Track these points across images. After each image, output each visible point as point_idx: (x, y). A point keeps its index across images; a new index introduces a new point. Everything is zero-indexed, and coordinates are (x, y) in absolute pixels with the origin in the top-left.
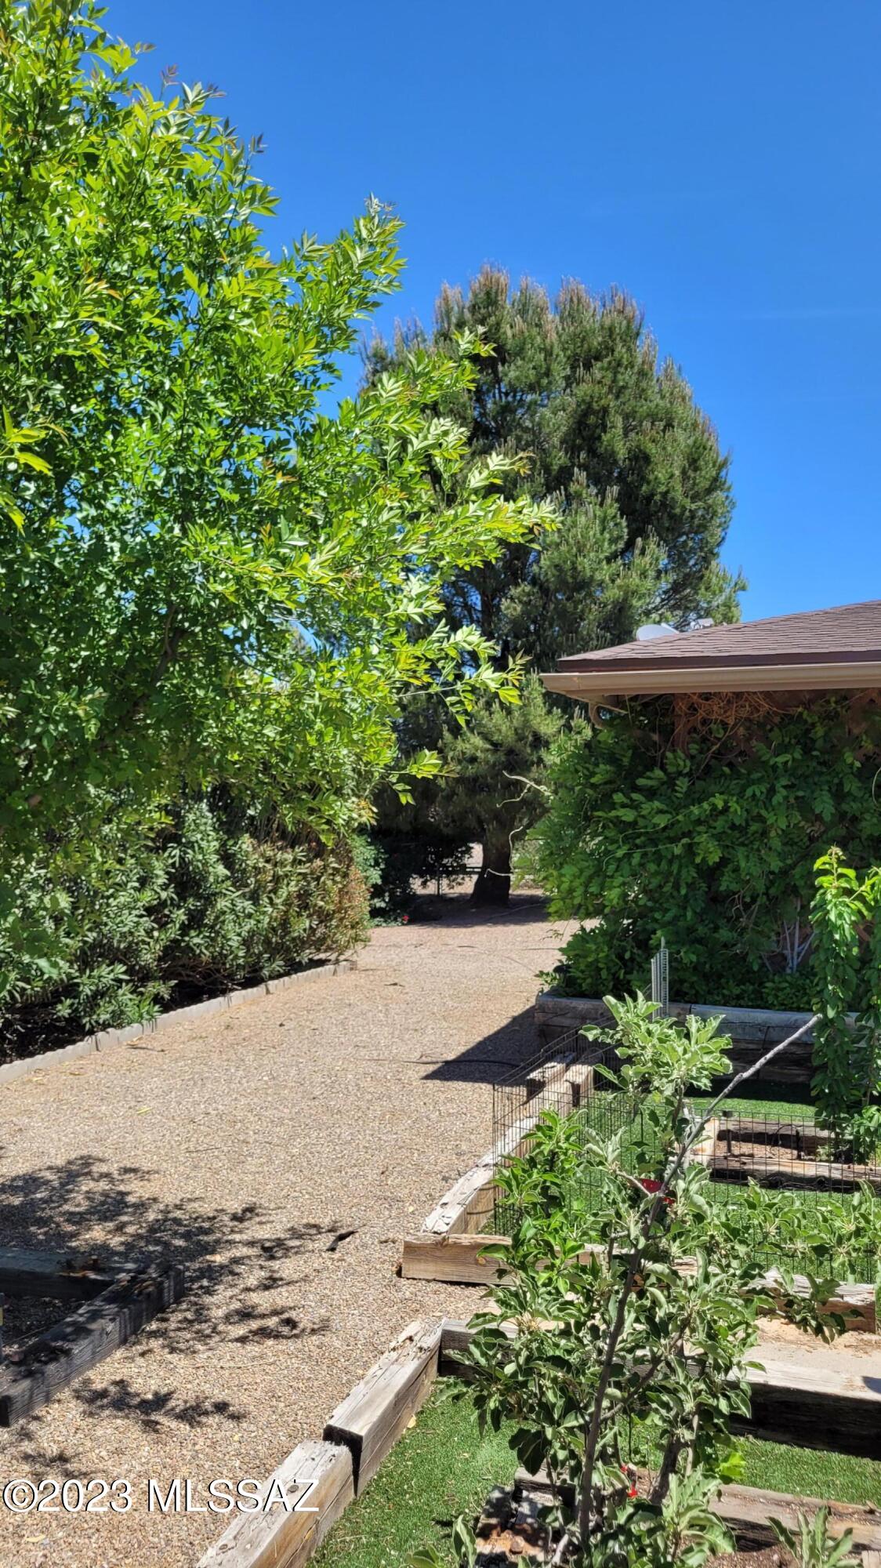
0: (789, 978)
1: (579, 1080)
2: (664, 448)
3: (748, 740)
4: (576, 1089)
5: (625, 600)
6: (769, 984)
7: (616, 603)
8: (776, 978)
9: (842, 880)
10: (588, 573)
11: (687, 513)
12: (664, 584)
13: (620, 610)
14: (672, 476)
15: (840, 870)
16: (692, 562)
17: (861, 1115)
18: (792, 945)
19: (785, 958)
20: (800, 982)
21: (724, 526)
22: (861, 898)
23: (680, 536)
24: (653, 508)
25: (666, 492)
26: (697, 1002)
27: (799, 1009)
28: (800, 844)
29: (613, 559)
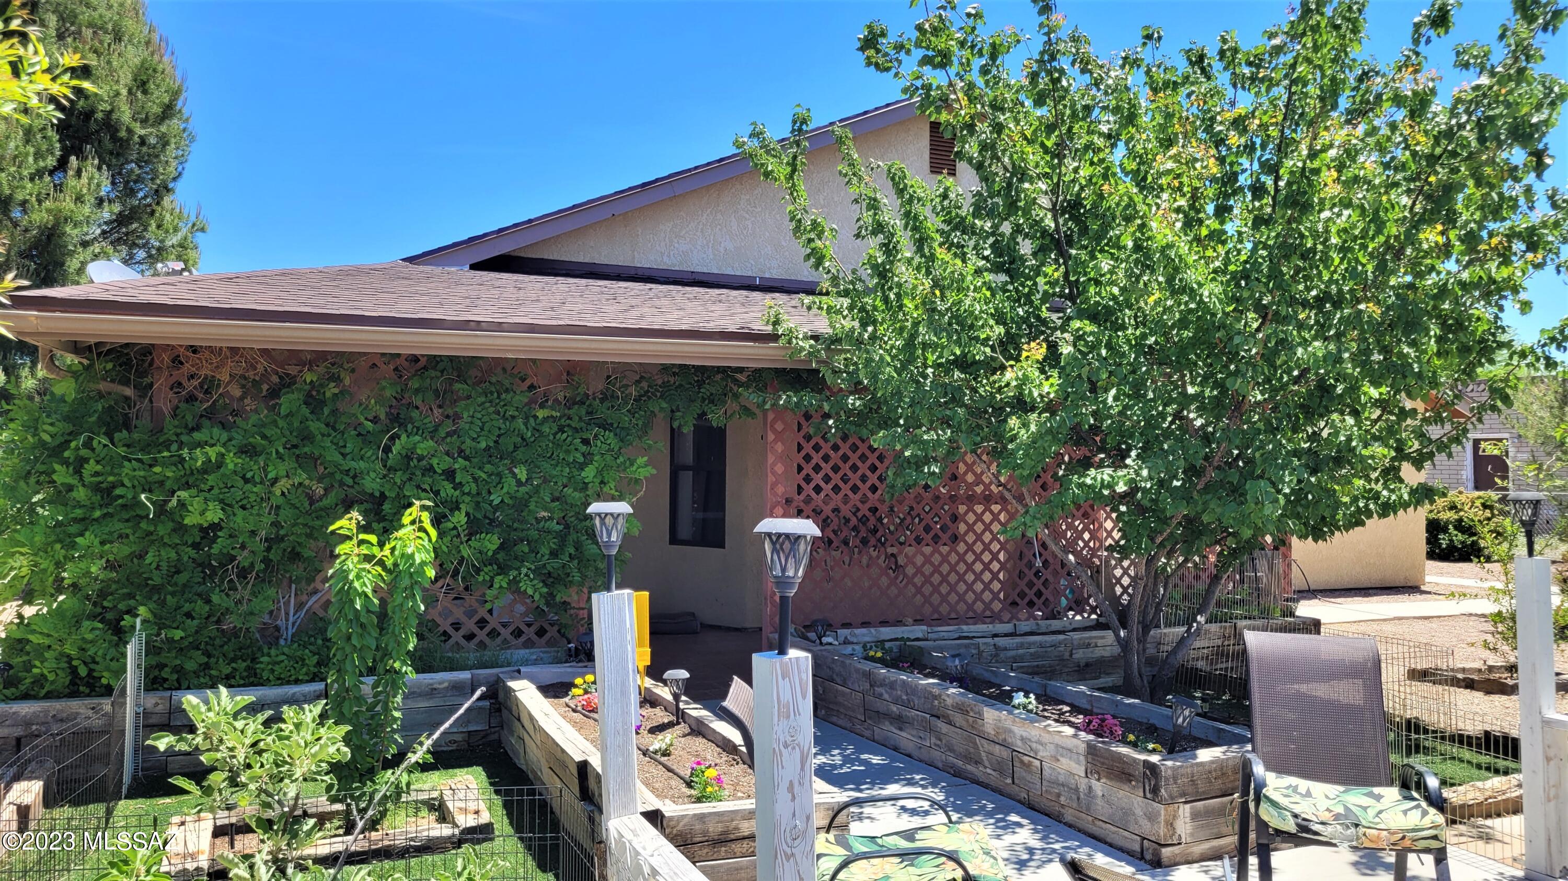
0: (286, 650)
1: (27, 799)
2: (109, 62)
3: (242, 398)
4: (23, 813)
5: (56, 225)
6: (265, 659)
7: (43, 229)
8: (273, 652)
9: (363, 547)
10: (8, 192)
11: (136, 139)
12: (105, 214)
13: (49, 237)
14: (118, 94)
15: (362, 536)
16: (141, 195)
17: (374, 782)
18: (287, 614)
19: (277, 628)
20: (299, 653)
21: (181, 160)
22: (381, 563)
23: (128, 162)
24: (93, 126)
25: (111, 112)
26: (179, 688)
27: (297, 682)
28: (298, 505)
29: (41, 177)
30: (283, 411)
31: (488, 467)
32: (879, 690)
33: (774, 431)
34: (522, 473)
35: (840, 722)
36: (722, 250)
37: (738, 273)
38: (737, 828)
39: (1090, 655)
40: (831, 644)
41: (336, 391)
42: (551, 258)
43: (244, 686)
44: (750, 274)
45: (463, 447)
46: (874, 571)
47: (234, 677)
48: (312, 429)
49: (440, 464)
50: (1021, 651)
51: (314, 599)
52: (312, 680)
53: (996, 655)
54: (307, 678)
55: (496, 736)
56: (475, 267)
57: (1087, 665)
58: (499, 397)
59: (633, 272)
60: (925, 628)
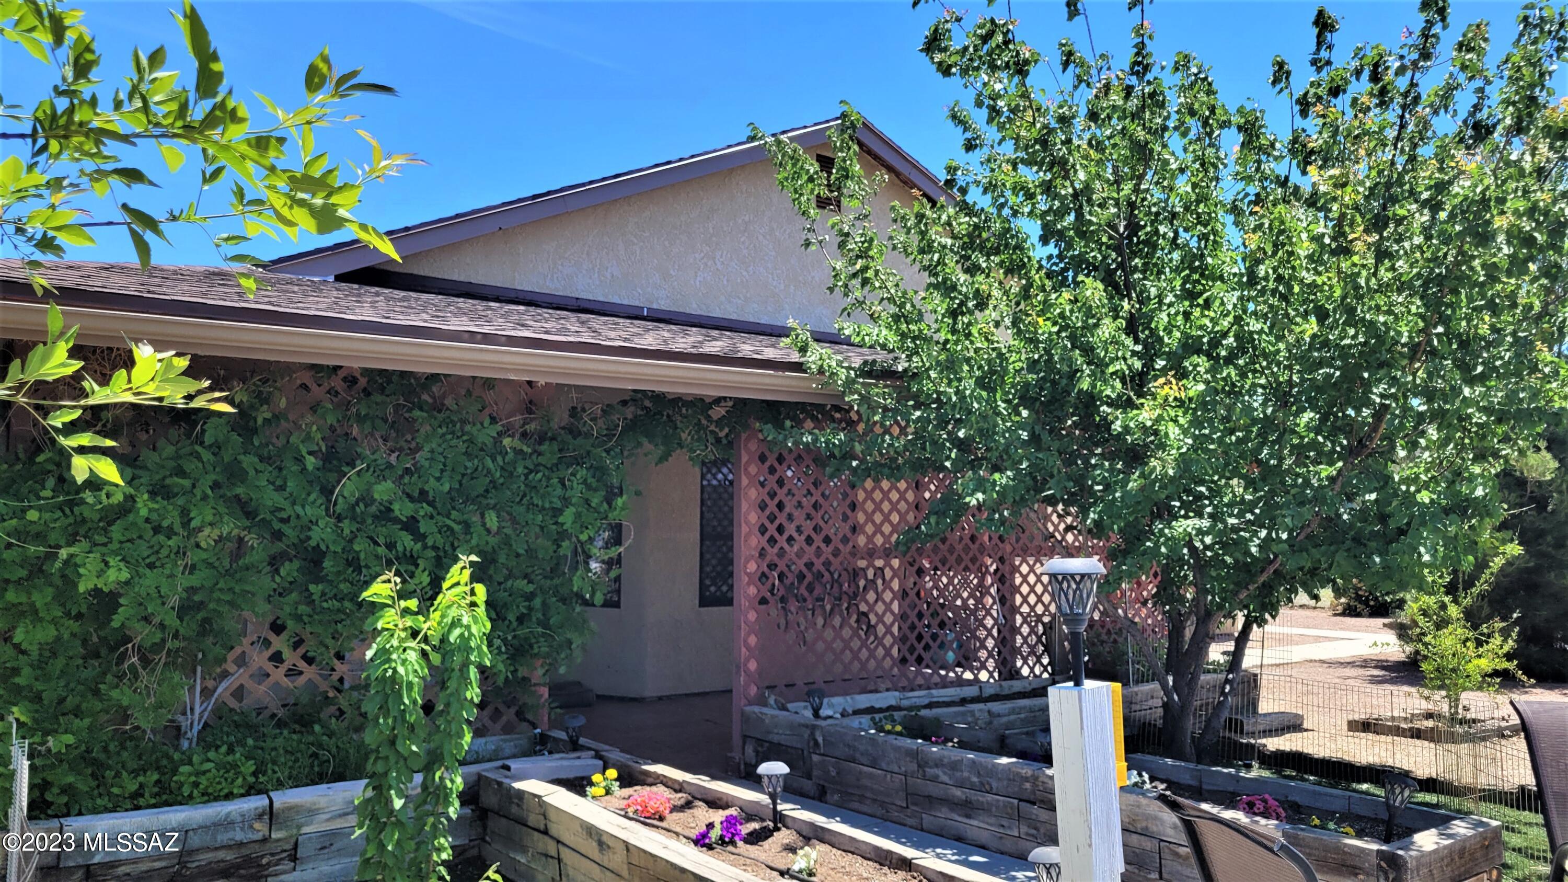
0: (211, 755)
6: (186, 769)
9: (407, 617)
15: (403, 603)
20: (230, 759)
26: (68, 815)
27: (229, 796)
28: (217, 564)
30: (208, 439)
31: (454, 514)
32: (930, 771)
33: (748, 474)
34: (492, 520)
35: (864, 808)
36: (609, 276)
37: (626, 302)
40: (831, 717)
41: (268, 415)
42: (422, 273)
43: (154, 806)
44: (637, 303)
45: (426, 488)
46: (846, 633)
47: (142, 796)
48: (244, 465)
49: (403, 509)
50: (1012, 717)
51: (224, 685)
52: (247, 794)
53: (990, 723)
54: (242, 791)
55: (474, 852)
56: (339, 278)
58: (462, 429)
59: (513, 295)
60: (897, 694)
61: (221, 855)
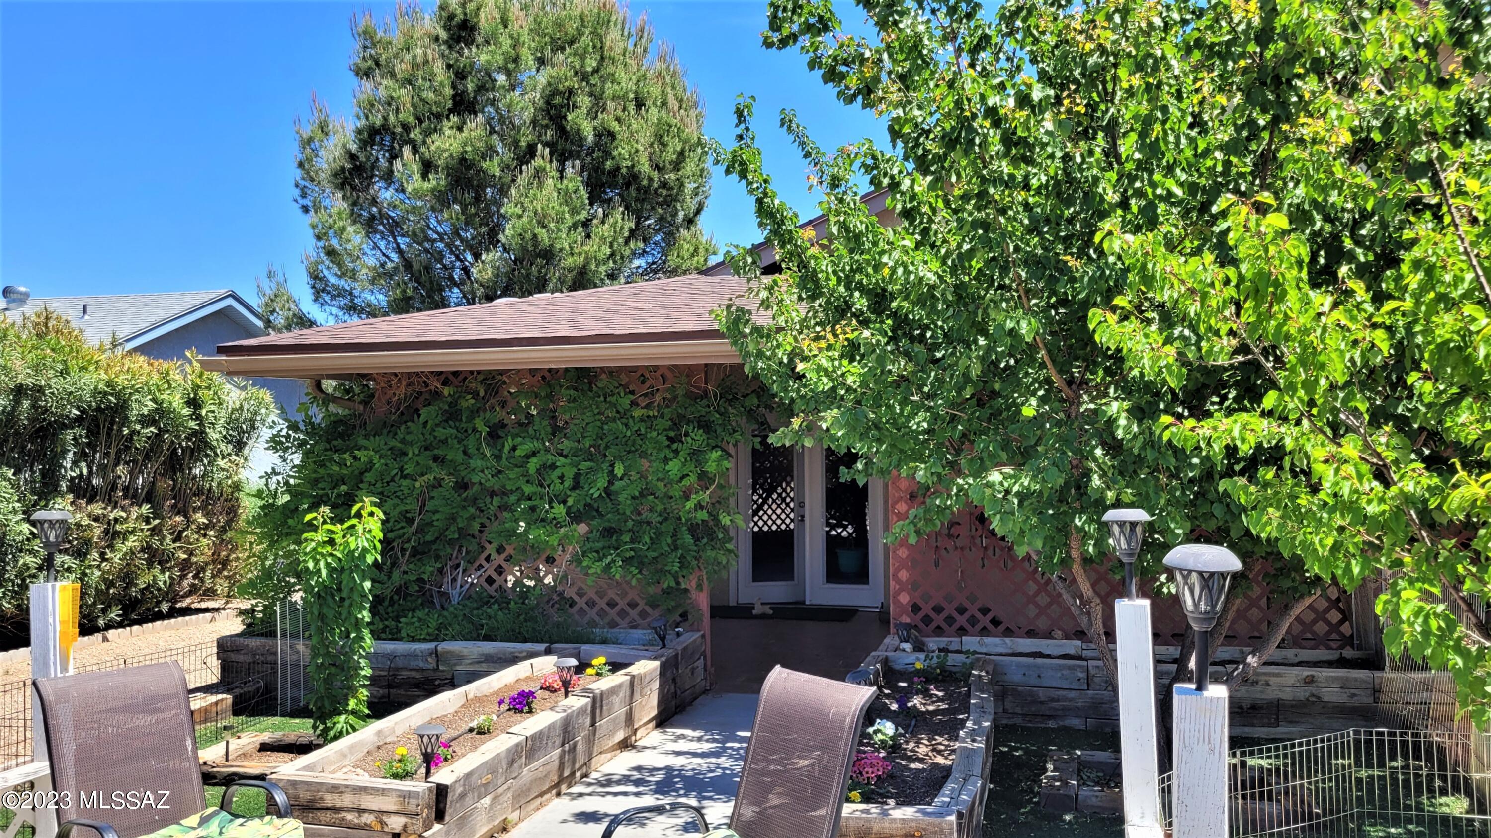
2: (629, 126)
11: (655, 185)
14: (637, 151)
25: (633, 166)
27: (420, 640)
29: (575, 229)
38: (322, 799)
39: (1259, 696)
51: (478, 574)
52: (428, 640)
57: (1254, 707)
61: (414, 674)
